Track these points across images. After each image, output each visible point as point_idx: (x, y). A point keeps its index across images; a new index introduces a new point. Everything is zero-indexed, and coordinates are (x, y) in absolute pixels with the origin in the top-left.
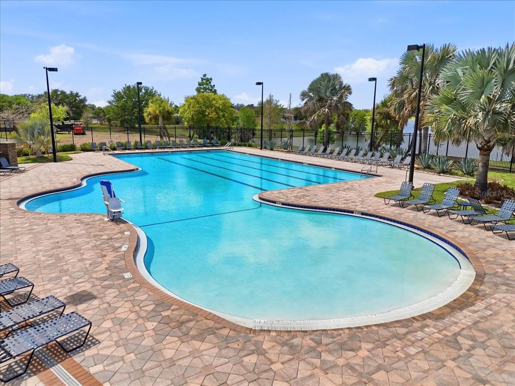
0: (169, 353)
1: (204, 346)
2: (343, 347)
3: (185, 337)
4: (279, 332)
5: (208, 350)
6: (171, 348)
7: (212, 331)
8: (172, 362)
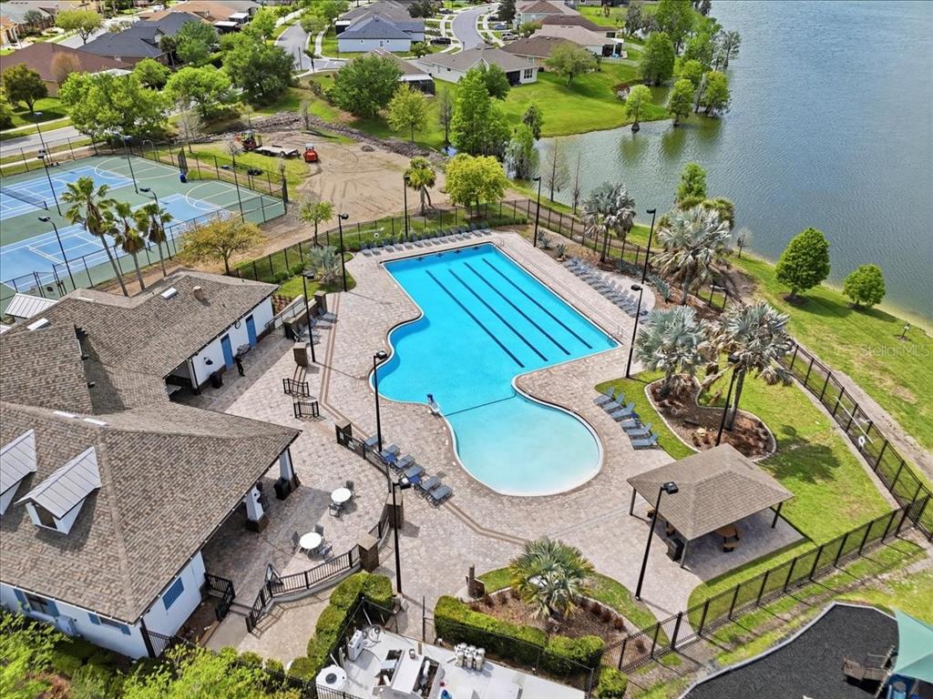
0: (476, 502)
1: (485, 500)
2: (528, 504)
3: (480, 496)
4: (509, 496)
5: (487, 501)
6: (476, 499)
7: (487, 494)
8: (477, 504)
